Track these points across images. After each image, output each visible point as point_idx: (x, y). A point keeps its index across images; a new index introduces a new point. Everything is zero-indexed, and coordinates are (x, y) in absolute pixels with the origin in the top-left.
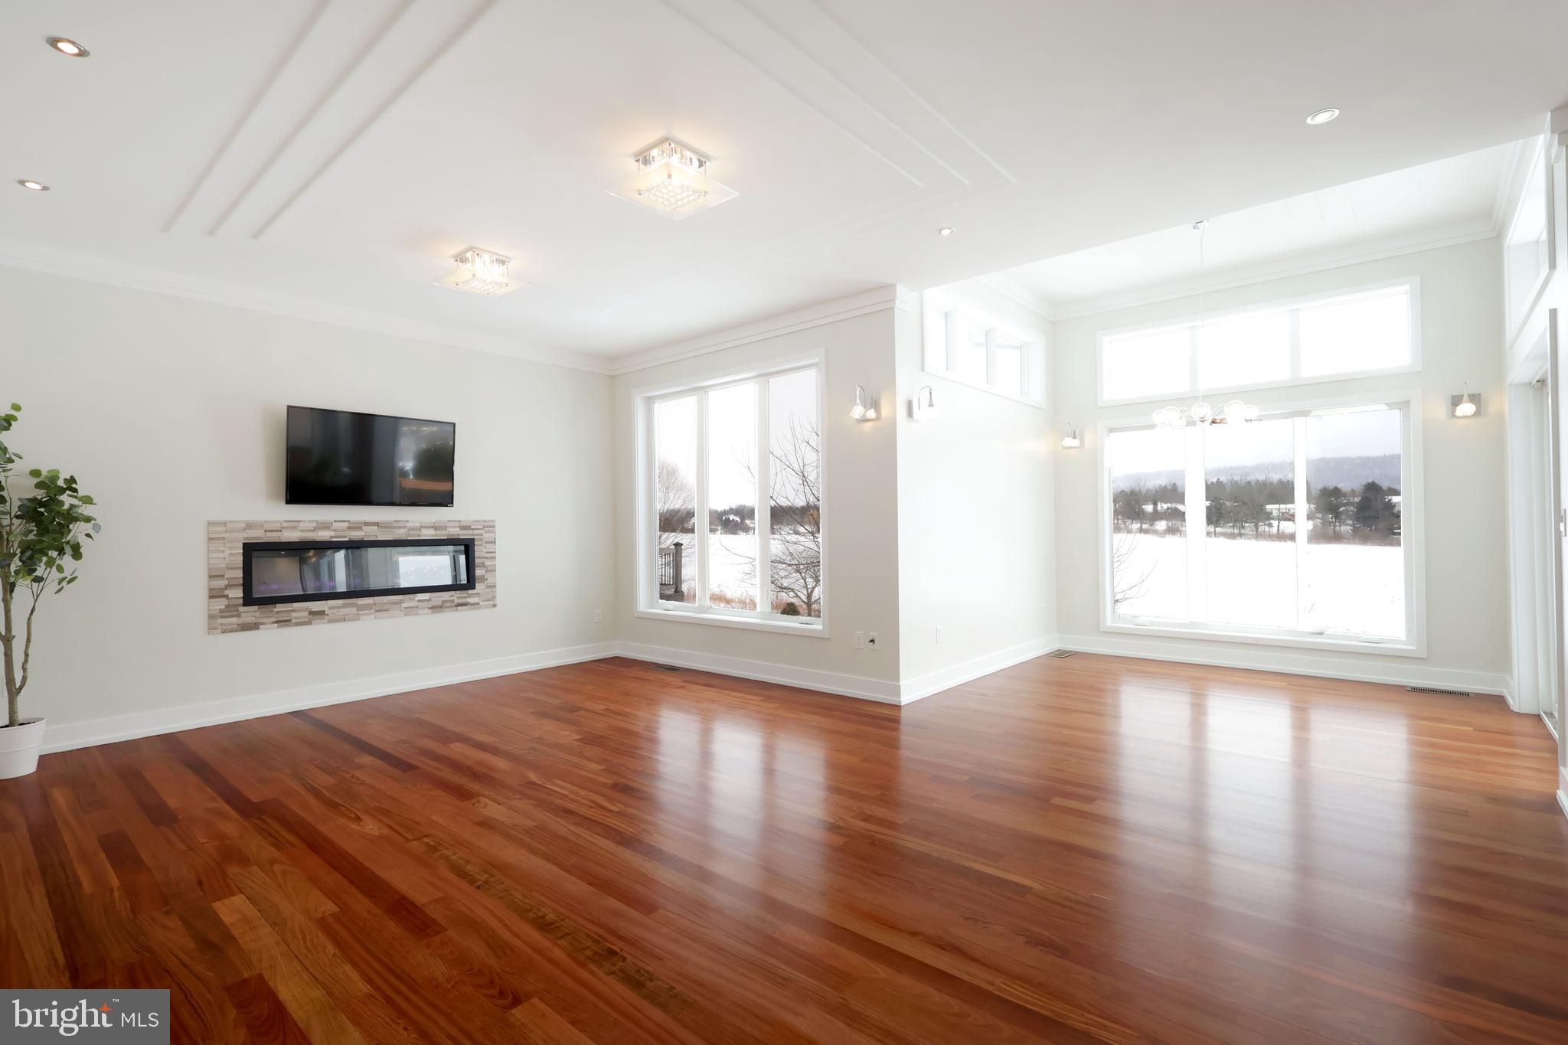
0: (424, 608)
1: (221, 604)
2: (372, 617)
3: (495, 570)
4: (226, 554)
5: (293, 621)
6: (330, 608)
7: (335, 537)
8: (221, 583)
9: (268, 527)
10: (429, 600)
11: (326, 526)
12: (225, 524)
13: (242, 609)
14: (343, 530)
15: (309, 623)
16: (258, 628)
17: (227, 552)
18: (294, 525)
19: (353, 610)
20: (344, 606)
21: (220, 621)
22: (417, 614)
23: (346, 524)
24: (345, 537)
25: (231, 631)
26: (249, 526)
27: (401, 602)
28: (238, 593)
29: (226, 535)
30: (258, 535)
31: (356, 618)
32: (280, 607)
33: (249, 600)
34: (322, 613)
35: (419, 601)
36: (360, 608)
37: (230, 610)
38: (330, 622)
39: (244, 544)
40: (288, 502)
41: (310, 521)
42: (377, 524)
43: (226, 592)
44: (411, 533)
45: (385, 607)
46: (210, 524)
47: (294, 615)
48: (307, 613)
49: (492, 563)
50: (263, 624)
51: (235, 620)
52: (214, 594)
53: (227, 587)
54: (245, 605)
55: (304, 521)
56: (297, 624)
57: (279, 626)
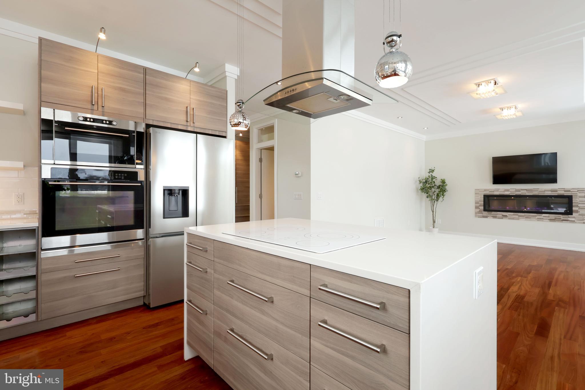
0: (546, 219)
1: (478, 210)
2: (524, 219)
4: (479, 198)
5: (497, 217)
6: (509, 215)
7: (511, 194)
8: (478, 205)
9: (490, 190)
10: (549, 217)
11: (508, 190)
12: (479, 190)
13: (483, 212)
14: (513, 192)
15: (502, 218)
16: (487, 218)
17: (480, 197)
18: (498, 190)
19: (517, 217)
20: (513, 215)
21: (478, 214)
22: (543, 221)
23: (515, 190)
24: (514, 194)
25: (480, 217)
26: (485, 190)
27: (536, 216)
28: (482, 208)
29: (479, 193)
30: (488, 193)
31: (518, 219)
32: (493, 213)
33: (485, 210)
34: (506, 216)
35: (543, 216)
36: (519, 216)
37: (480, 212)
38: (509, 219)
39: (484, 195)
40: (493, 184)
41: (503, 189)
42: (526, 190)
43: (479, 207)
44: (540, 193)
45: (529, 217)
46: (476, 190)
47: (498, 215)
48: (501, 215)
50: (489, 217)
51: (481, 215)
52: (476, 207)
53: (479, 206)
54: (484, 211)
55: (501, 189)
56: (498, 218)
57: (493, 218)
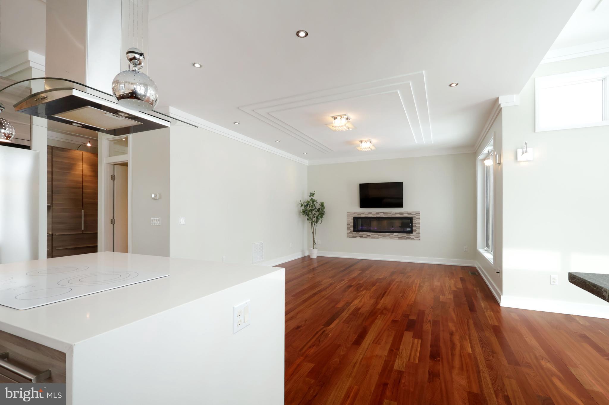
0: (396, 238)
1: (349, 231)
2: (382, 238)
3: (420, 228)
4: (350, 220)
5: (363, 237)
6: (371, 235)
7: (373, 216)
8: (350, 226)
9: (358, 213)
10: (398, 235)
11: (370, 213)
12: (350, 213)
13: (353, 232)
14: (375, 214)
15: (367, 238)
16: (356, 238)
17: (350, 219)
18: (363, 213)
19: (377, 236)
20: (375, 234)
21: (349, 235)
22: (394, 239)
23: (375, 213)
24: (375, 216)
25: (351, 237)
26: (355, 213)
27: (390, 235)
28: (352, 229)
29: (350, 215)
30: (356, 215)
31: (378, 238)
32: (360, 233)
33: (354, 231)
34: (369, 236)
35: (395, 235)
36: (379, 235)
37: (351, 233)
38: (372, 238)
39: (354, 217)
40: (360, 207)
41: (367, 212)
42: (383, 213)
43: (350, 228)
44: (392, 215)
45: (385, 236)
46: (348, 213)
47: (364, 235)
48: (366, 235)
49: (419, 226)
50: (357, 236)
51: (352, 235)
52: (348, 229)
53: (350, 227)
54: (354, 232)
55: (366, 212)
56: (364, 238)
57: (360, 238)
